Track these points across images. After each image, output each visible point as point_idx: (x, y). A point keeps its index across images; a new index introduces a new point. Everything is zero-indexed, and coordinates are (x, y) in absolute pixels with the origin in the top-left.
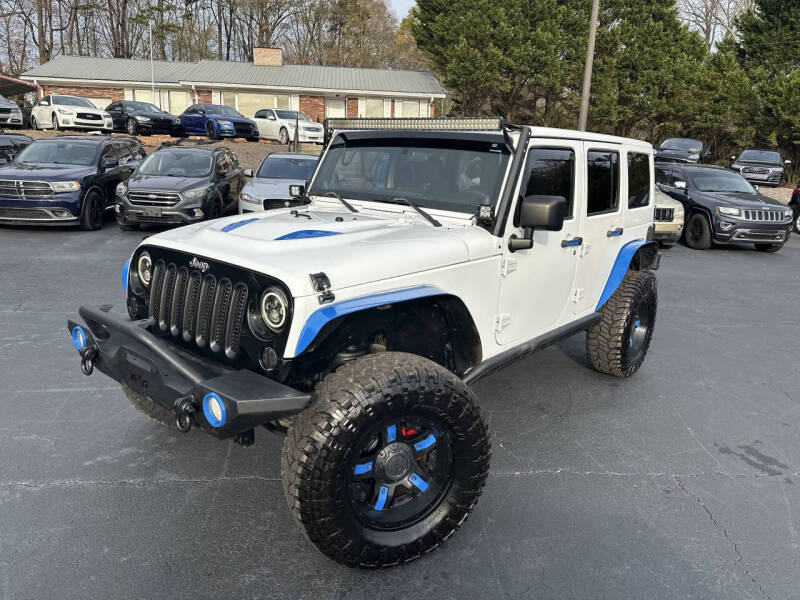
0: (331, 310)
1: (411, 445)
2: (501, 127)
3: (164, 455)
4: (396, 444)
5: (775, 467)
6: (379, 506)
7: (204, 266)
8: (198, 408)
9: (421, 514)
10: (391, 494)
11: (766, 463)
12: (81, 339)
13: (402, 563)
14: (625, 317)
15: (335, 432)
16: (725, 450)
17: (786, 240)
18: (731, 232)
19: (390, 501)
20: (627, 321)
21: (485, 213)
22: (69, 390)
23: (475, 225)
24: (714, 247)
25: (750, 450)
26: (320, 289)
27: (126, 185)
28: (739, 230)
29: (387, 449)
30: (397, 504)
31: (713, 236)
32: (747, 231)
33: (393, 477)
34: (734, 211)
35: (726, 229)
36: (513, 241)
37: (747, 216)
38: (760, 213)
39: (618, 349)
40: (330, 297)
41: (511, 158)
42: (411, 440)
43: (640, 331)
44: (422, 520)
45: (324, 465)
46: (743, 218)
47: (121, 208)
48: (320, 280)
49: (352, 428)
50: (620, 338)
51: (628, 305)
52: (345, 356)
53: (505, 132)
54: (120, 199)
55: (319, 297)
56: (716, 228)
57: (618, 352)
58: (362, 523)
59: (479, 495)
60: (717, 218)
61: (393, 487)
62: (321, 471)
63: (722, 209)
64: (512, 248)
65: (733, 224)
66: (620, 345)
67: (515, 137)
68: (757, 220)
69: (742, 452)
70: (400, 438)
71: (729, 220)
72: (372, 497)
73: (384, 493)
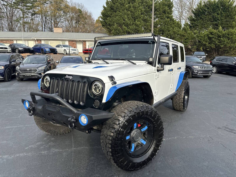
0: (115, 87)
1: (140, 129)
2: (152, 35)
3: (52, 144)
4: (136, 129)
5: (234, 131)
6: (132, 150)
7: (71, 78)
8: (77, 120)
9: (145, 152)
10: (136, 146)
11: (231, 131)
12: (27, 105)
13: (141, 168)
14: (183, 93)
15: (121, 125)
16: (219, 128)
17: (211, 74)
18: (197, 73)
19: (135, 148)
20: (184, 94)
21: (151, 60)
22: (14, 127)
23: (147, 64)
24: (193, 77)
25: (226, 128)
26: (112, 80)
27: (19, 66)
28: (199, 72)
29: (134, 131)
30: (137, 149)
31: (192, 74)
32: (201, 72)
33: (136, 140)
34: (197, 67)
35: (196, 72)
36: (158, 68)
37: (201, 68)
38: (204, 67)
39: (182, 102)
40: (115, 83)
41: (156, 44)
42: (140, 128)
43: (186, 97)
44: (145, 153)
45: (119, 136)
46: (200, 69)
47: (18, 74)
48: (112, 78)
49: (126, 123)
50: (182, 99)
51: (184, 89)
52: (116, 104)
53: (154, 37)
54: (17, 71)
55: (112, 83)
56: (193, 72)
57: (182, 103)
58: (129, 155)
59: (161, 144)
60: (193, 69)
61: (136, 143)
62: (118, 138)
63: (194, 67)
64: (158, 71)
65: (198, 70)
66: (182, 101)
67: (156, 38)
68: (204, 69)
69: (224, 128)
70: (137, 128)
71: (196, 69)
72: (130, 147)
73: (133, 146)
